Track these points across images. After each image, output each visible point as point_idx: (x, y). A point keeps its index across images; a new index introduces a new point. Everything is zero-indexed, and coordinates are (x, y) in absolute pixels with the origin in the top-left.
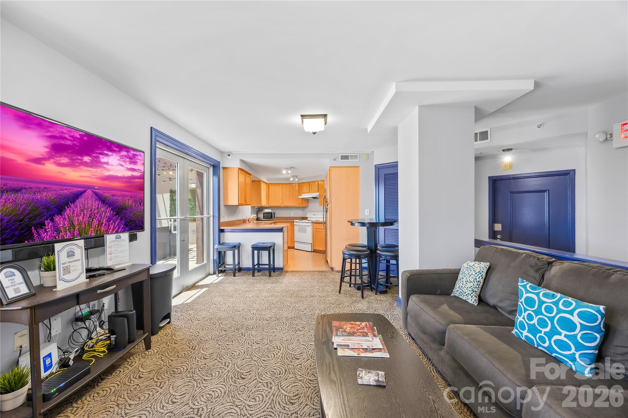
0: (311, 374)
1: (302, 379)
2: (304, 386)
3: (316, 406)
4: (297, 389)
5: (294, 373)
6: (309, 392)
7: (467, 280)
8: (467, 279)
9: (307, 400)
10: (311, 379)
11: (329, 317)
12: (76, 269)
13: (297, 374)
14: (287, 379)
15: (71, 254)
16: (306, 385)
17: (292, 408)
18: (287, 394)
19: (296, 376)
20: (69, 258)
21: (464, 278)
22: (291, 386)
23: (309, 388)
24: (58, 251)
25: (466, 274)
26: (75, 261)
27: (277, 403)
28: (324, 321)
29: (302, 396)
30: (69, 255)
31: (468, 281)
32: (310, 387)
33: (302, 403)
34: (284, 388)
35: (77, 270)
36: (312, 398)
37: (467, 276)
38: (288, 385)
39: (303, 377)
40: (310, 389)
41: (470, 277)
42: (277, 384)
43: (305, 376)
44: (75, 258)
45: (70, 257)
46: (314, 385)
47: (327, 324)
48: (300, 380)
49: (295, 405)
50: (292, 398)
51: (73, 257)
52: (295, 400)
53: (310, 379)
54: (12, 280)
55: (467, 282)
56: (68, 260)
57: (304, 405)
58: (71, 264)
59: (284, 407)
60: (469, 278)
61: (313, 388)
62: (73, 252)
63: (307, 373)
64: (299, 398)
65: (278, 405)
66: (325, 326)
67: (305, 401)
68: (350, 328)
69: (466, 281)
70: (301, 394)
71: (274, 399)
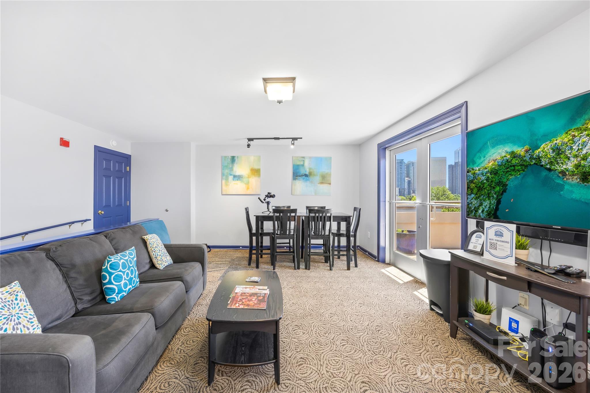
0: (289, 387)
1: (299, 382)
2: (295, 373)
3: (282, 356)
4: (301, 371)
5: (310, 389)
6: (289, 367)
7: (28, 319)
8: (26, 317)
9: (290, 361)
10: (288, 382)
11: (268, 314)
12: (504, 249)
13: (306, 388)
14: (315, 381)
15: (499, 234)
16: (293, 375)
17: (302, 355)
18: (308, 366)
19: (306, 385)
20: (496, 237)
21: (20, 320)
22: (308, 374)
23: (290, 371)
24: (487, 228)
25: (18, 314)
26: (503, 242)
27: (315, 359)
28: (274, 311)
29: (295, 364)
30: (497, 235)
31: (30, 319)
32: (288, 372)
33: (294, 359)
34: (314, 372)
35: (504, 251)
36: (286, 362)
37: (22, 314)
38: (311, 375)
39: (297, 384)
40: (288, 370)
41: (27, 312)
42: (323, 376)
43: (296, 384)
44: (503, 239)
45: (498, 237)
46: (284, 374)
47: (272, 307)
48: (300, 380)
49: (299, 357)
50: (303, 363)
51: (501, 238)
52: (301, 361)
53: (290, 381)
54: (477, 240)
55: (30, 321)
56: (495, 238)
57: (292, 357)
58: (499, 243)
59: (308, 356)
60: (27, 315)
61: (286, 371)
62: (501, 233)
63: (294, 389)
64: (297, 363)
65: (314, 357)
66: (273, 306)
67: (292, 360)
68: (253, 300)
69: (28, 321)
70: (296, 366)
71: (319, 362)
